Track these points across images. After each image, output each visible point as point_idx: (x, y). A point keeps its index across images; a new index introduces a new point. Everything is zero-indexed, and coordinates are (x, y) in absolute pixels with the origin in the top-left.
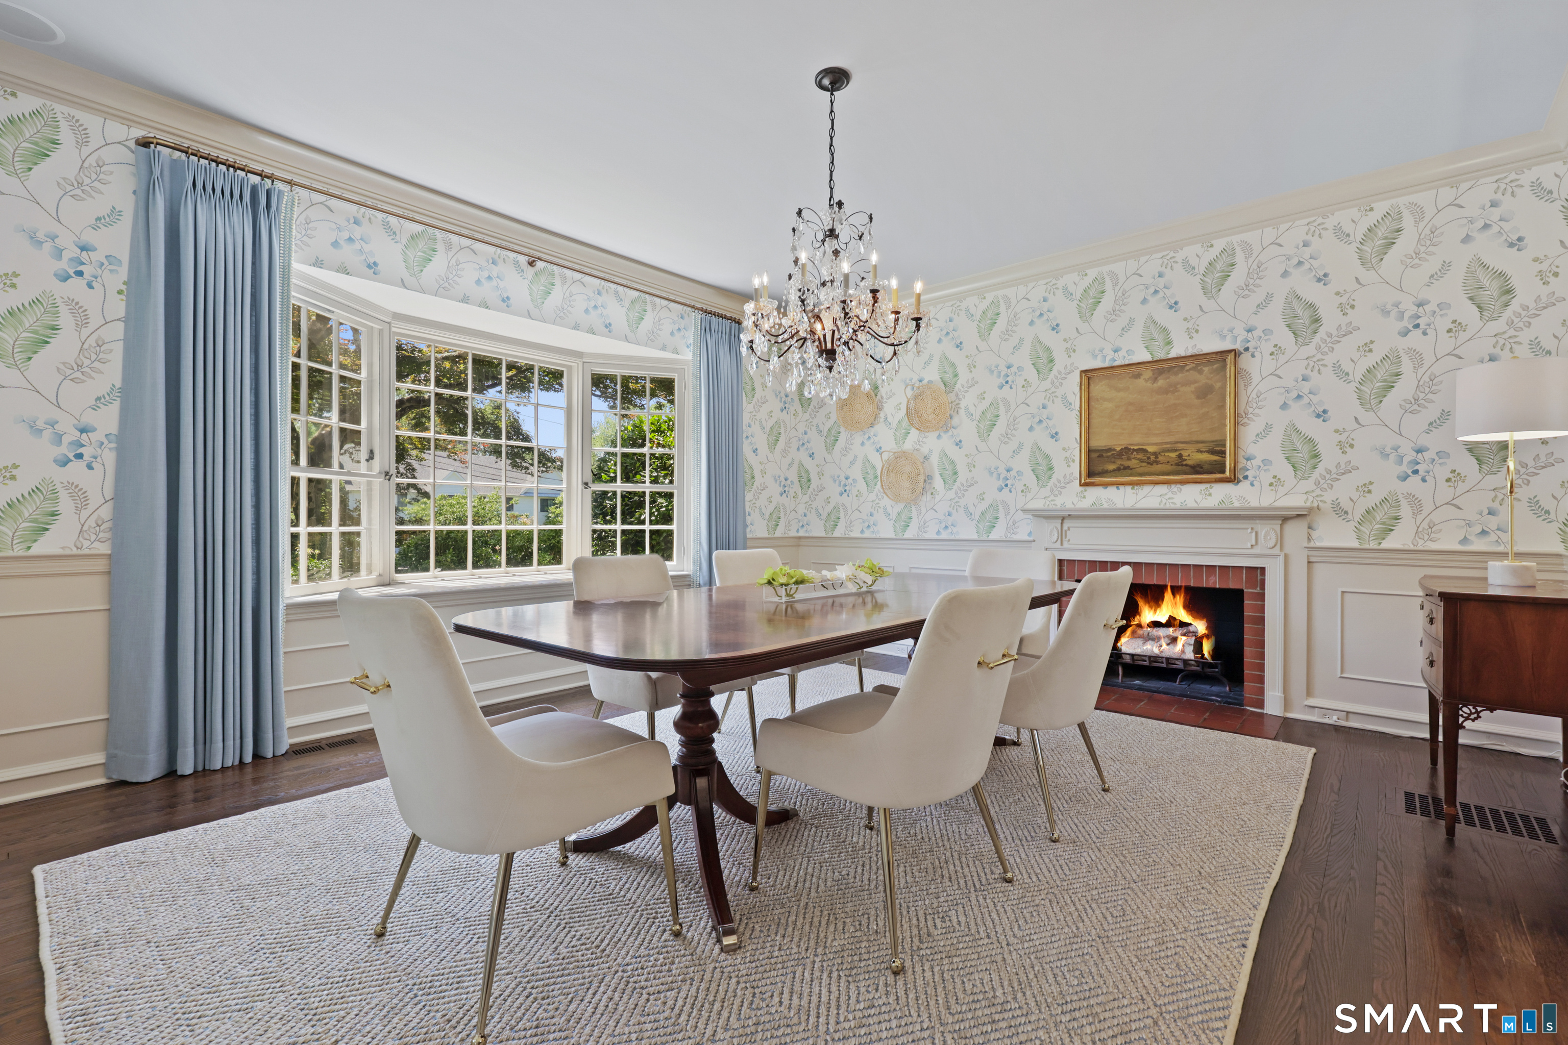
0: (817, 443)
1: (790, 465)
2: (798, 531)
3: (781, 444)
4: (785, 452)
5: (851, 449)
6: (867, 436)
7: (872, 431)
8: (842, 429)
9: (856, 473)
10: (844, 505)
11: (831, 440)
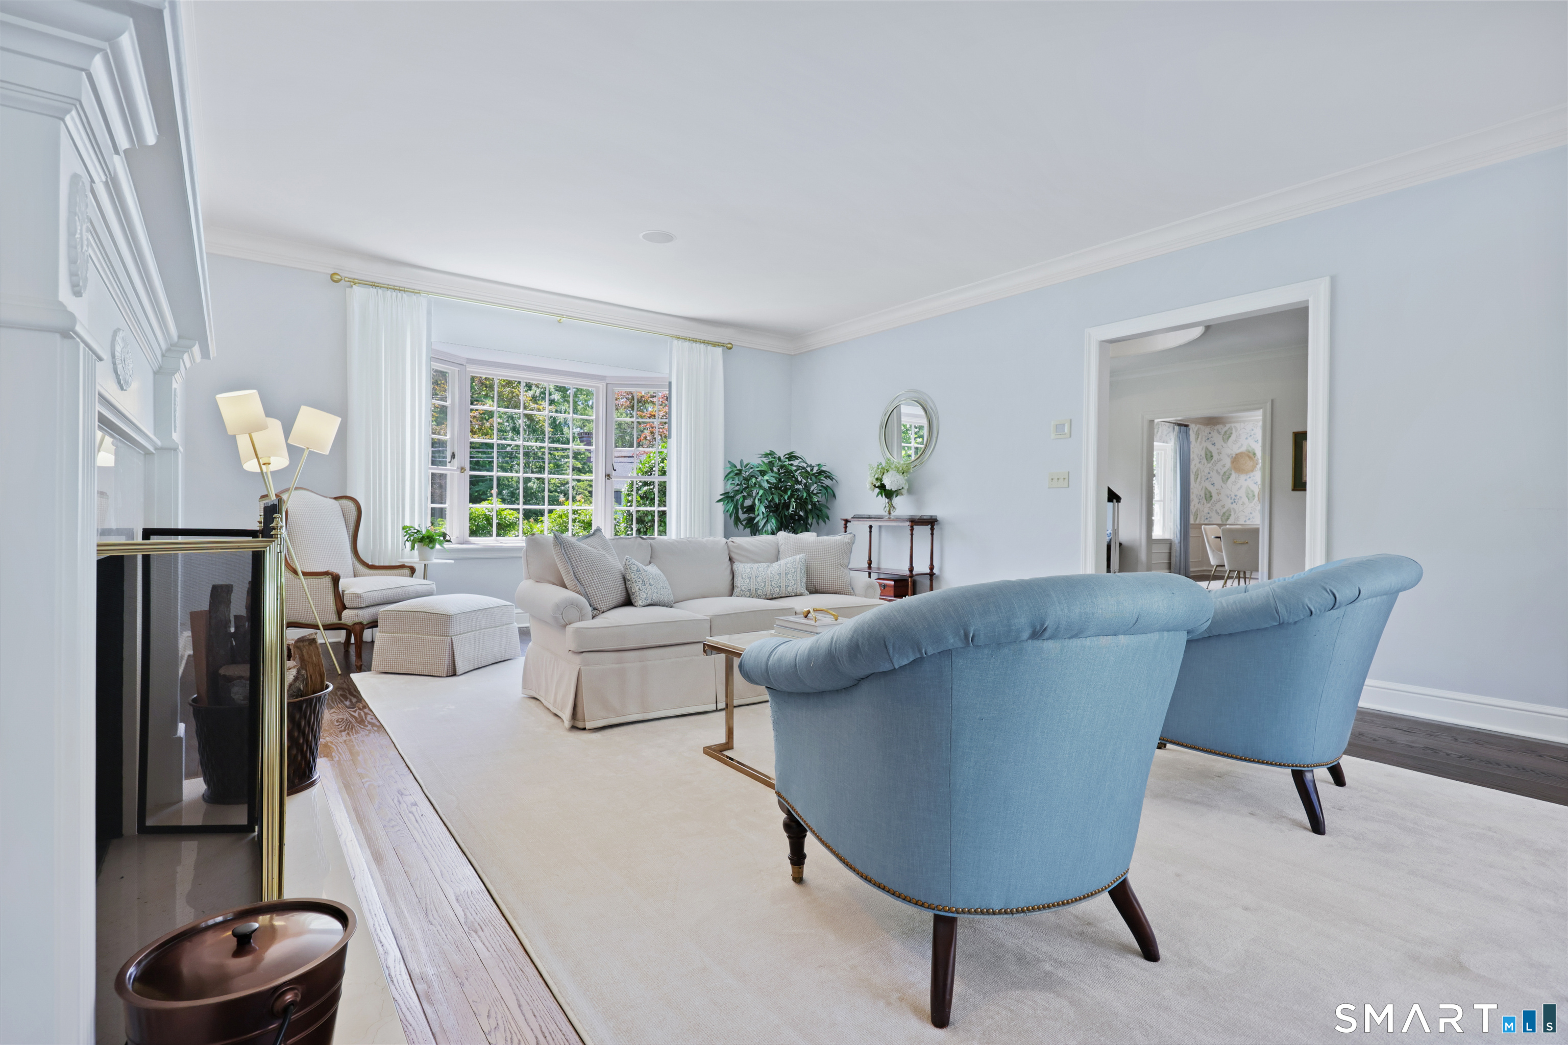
0: (1217, 479)
1: (1202, 489)
2: (1204, 521)
3: (1199, 480)
4: (1200, 483)
5: (1238, 482)
6: (1248, 476)
7: (1252, 474)
8: (1233, 472)
9: (1242, 493)
10: (1233, 509)
11: (1226, 477)
